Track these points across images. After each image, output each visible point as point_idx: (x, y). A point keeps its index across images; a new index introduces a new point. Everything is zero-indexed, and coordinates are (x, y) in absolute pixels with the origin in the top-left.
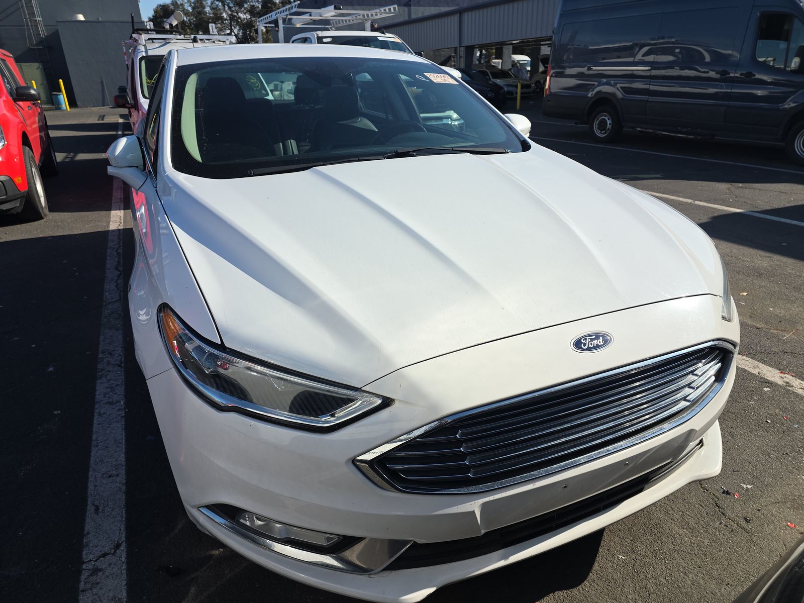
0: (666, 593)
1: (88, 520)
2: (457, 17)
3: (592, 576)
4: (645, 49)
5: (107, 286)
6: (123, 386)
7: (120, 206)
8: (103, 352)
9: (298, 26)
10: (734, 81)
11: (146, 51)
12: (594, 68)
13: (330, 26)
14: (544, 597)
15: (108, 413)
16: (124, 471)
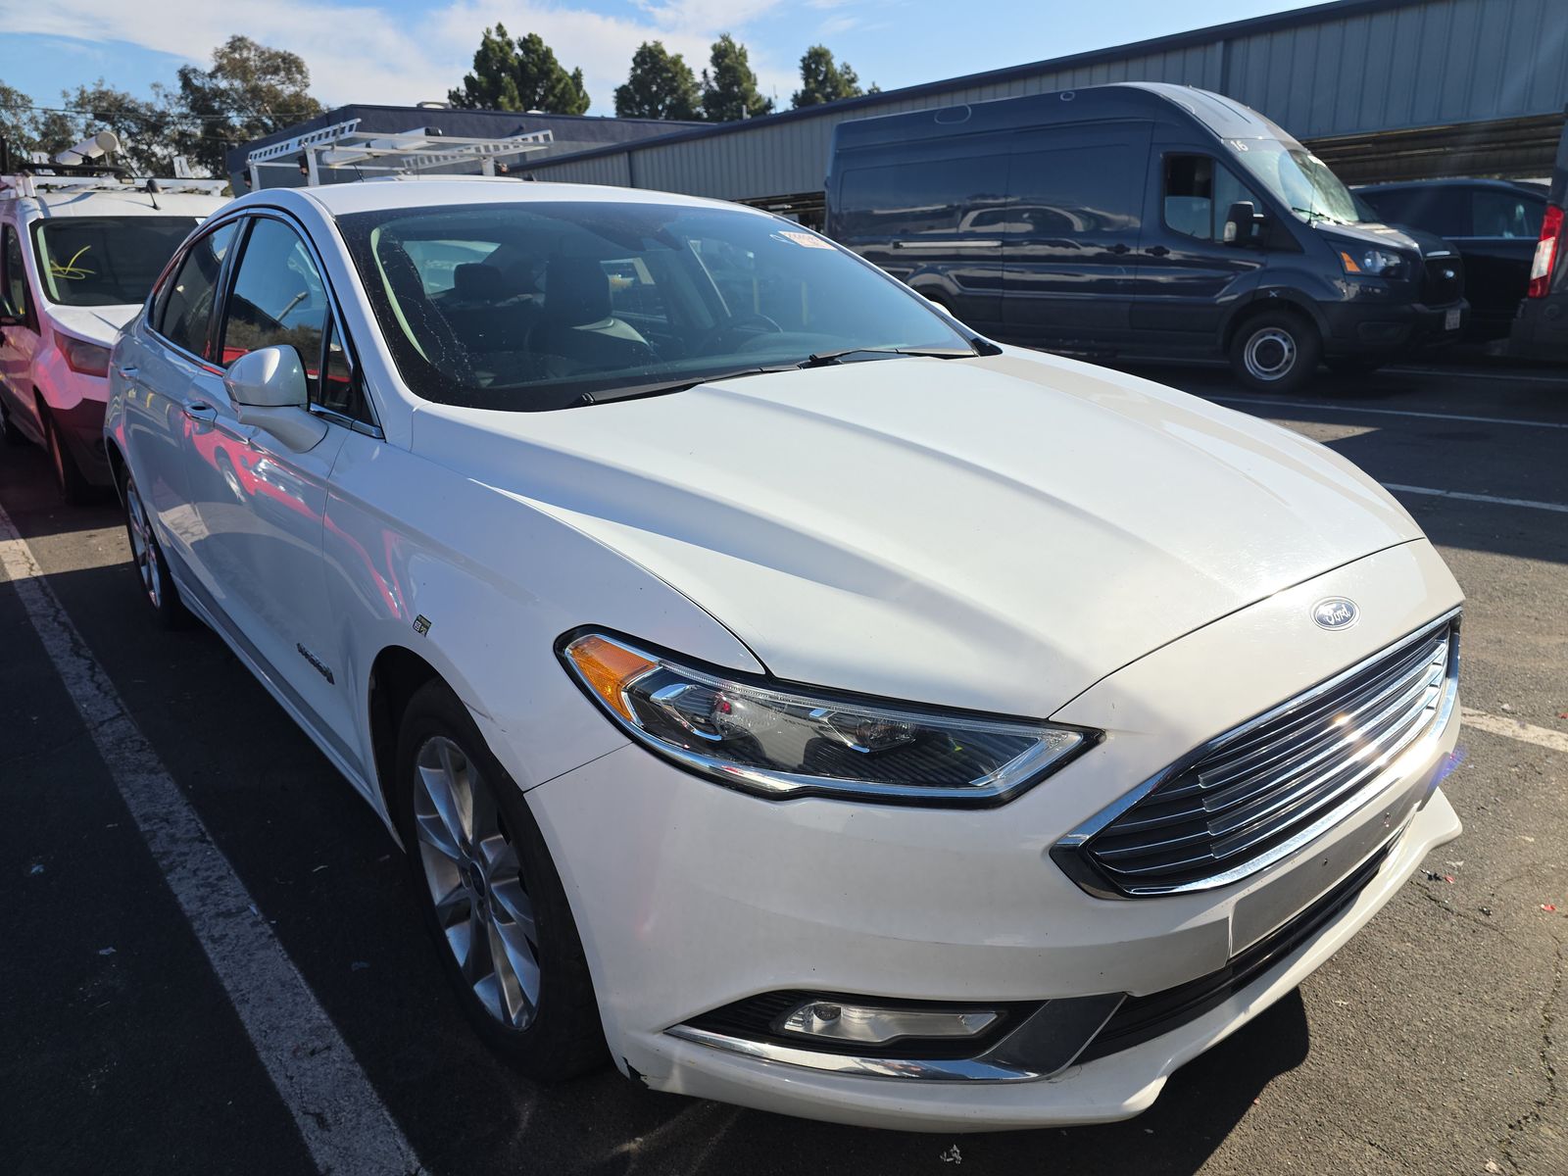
0: (1436, 1043)
1: (313, 1145)
2: (623, 159)
3: (1314, 1040)
4: (973, 215)
5: (75, 692)
6: (237, 878)
7: (9, 531)
8: (146, 819)
9: (336, 167)
10: (1138, 260)
11: (45, 208)
12: (905, 245)
13: (403, 169)
14: (1262, 1090)
15: (232, 935)
16: (337, 1037)
